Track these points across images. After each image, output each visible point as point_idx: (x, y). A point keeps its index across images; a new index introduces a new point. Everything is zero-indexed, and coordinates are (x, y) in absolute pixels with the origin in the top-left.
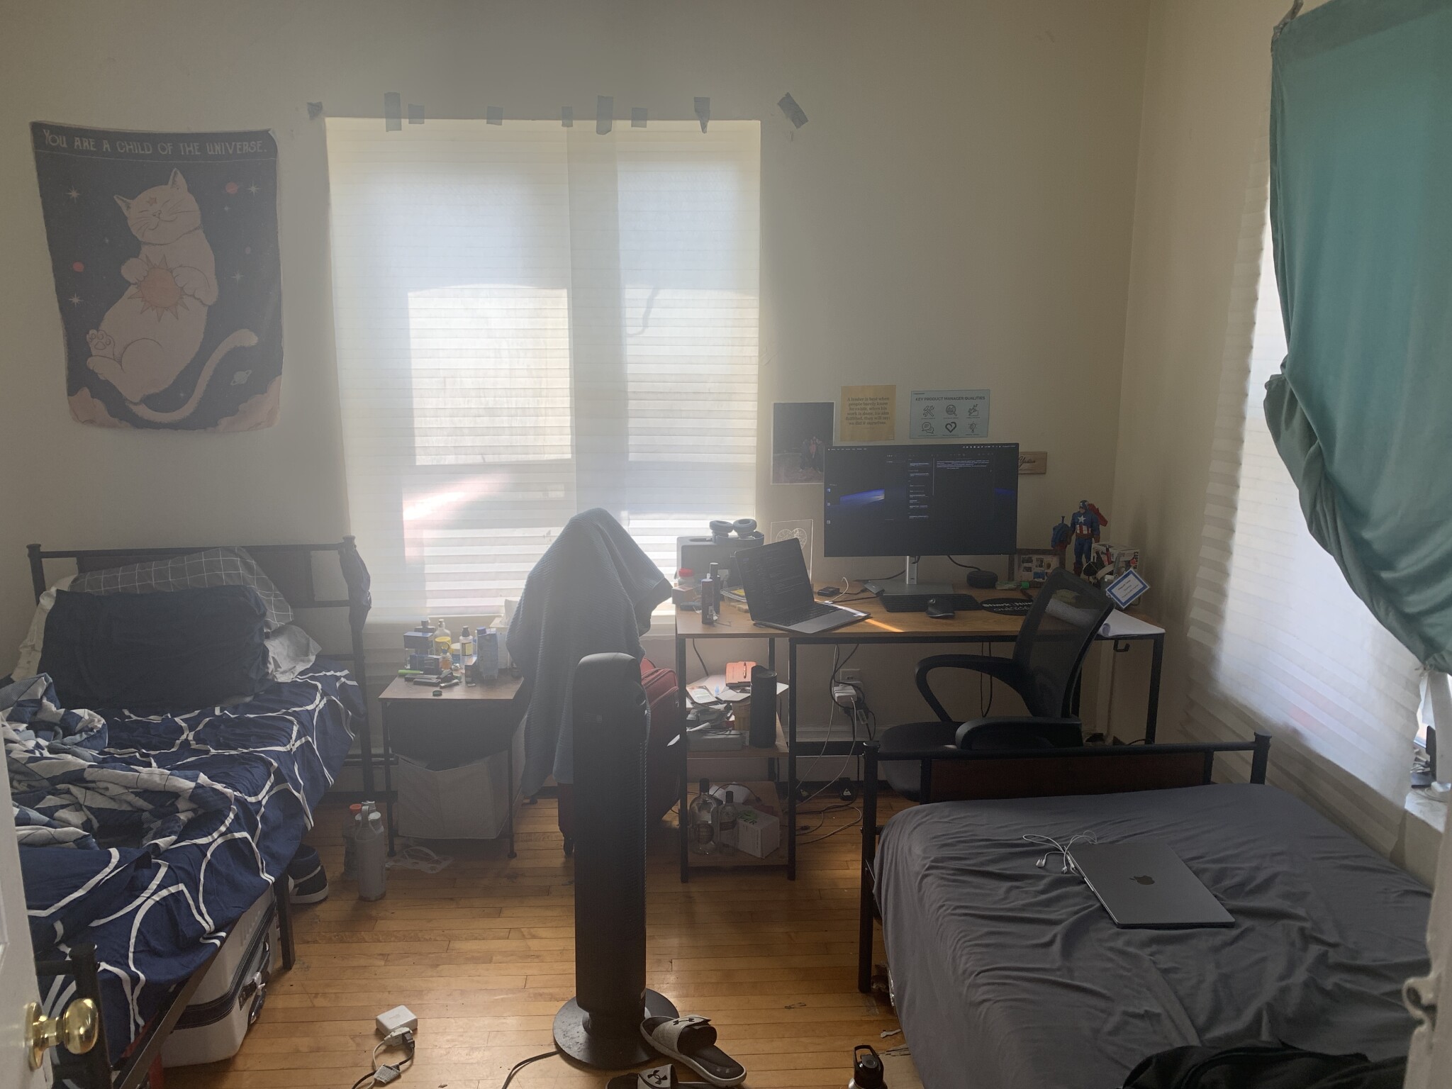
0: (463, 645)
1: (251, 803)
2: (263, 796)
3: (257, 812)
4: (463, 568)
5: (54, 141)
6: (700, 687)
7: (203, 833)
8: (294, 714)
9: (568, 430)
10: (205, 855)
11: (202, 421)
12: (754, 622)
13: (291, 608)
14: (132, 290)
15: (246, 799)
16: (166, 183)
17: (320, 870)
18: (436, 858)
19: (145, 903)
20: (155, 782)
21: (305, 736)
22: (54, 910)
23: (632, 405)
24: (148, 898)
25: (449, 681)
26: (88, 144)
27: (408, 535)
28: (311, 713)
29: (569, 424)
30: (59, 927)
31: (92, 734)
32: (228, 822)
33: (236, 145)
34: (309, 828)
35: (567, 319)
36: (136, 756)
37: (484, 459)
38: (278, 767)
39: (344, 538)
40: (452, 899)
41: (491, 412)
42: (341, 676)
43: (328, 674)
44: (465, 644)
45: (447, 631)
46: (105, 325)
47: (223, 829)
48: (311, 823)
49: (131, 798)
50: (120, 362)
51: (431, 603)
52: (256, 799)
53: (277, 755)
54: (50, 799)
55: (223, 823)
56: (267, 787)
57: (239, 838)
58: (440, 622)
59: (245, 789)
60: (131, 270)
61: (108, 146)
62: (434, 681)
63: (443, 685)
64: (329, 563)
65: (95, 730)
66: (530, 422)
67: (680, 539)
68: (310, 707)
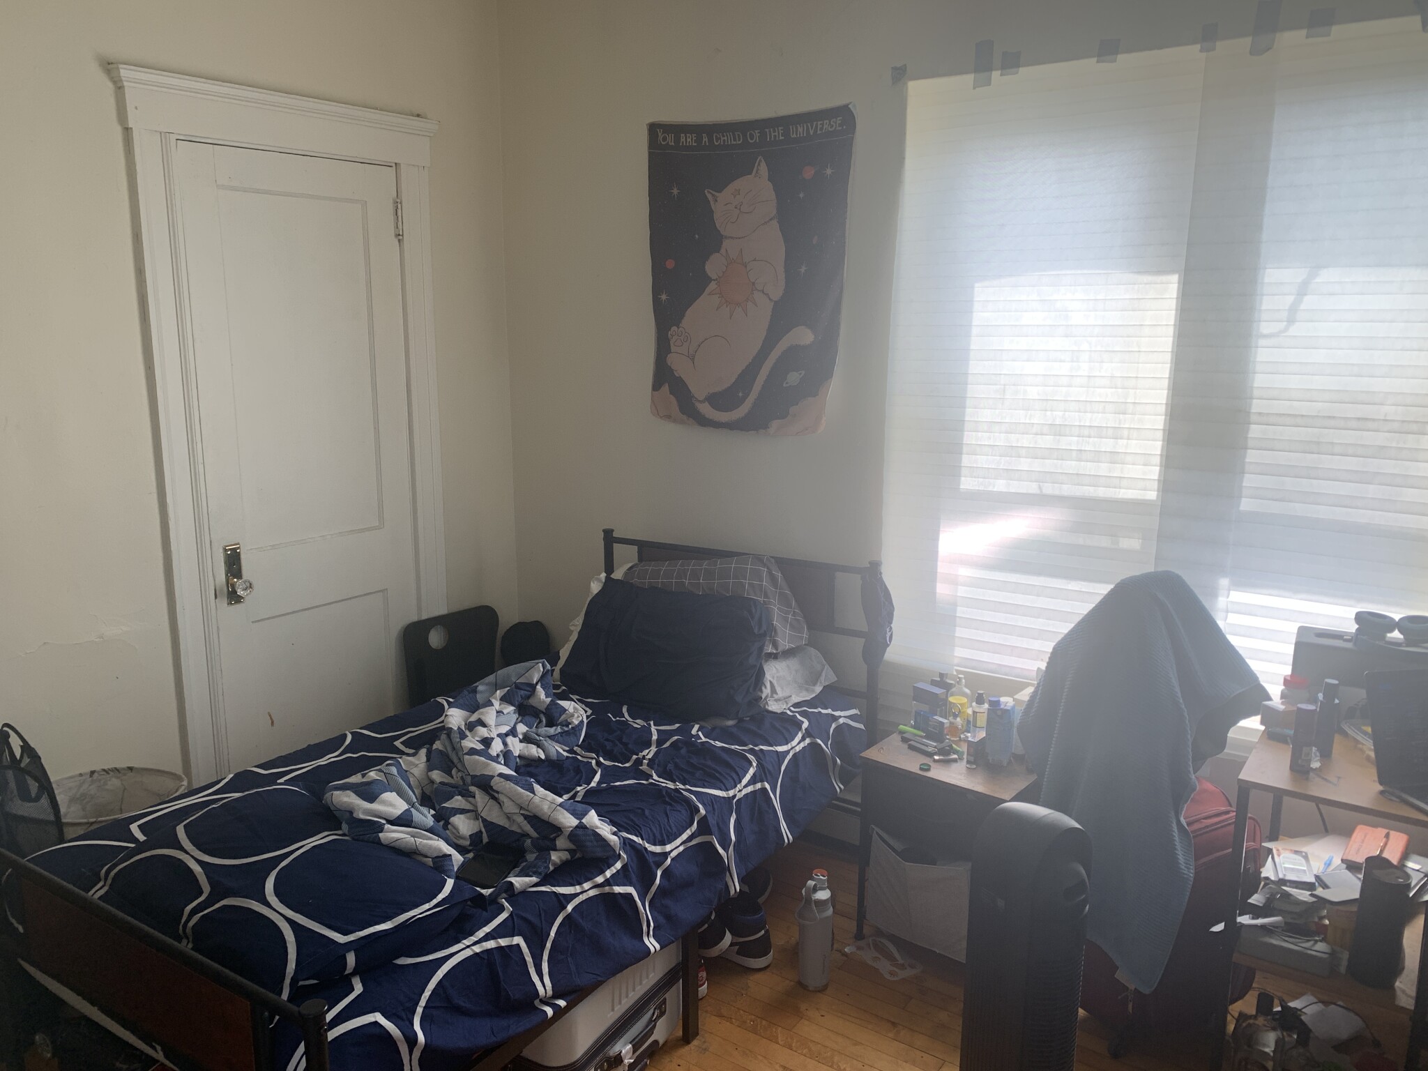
0: (974, 712)
1: (654, 854)
2: (675, 848)
3: (659, 865)
4: (1000, 618)
5: (665, 139)
6: (1296, 852)
7: (571, 881)
8: (759, 755)
9: (1157, 460)
10: (565, 907)
11: (753, 424)
12: (1381, 788)
13: (808, 629)
14: (713, 285)
15: (646, 849)
16: (751, 174)
17: (763, 935)
18: (901, 961)
19: (462, 951)
20: (542, 809)
21: (762, 781)
22: (353, 939)
23: (1255, 431)
24: (468, 947)
25: (947, 756)
26: (689, 140)
27: (942, 568)
28: (781, 756)
29: (1159, 452)
30: (351, 959)
31: (566, 729)
32: (608, 874)
33: (817, 125)
34: (732, 892)
35: (1174, 312)
36: (591, 762)
37: (1040, 488)
38: (705, 815)
39: (870, 563)
40: (894, 1024)
41: (1058, 430)
42: (840, 717)
43: (824, 711)
44: (977, 713)
45: (967, 691)
46: (685, 322)
47: (600, 879)
48: (736, 886)
49: (520, 819)
50: (693, 360)
51: (960, 652)
52: (662, 849)
53: (710, 801)
54: (457, 800)
55: (602, 872)
56: (685, 836)
57: (620, 893)
58: (959, 678)
59: (651, 835)
60: (713, 267)
61: (707, 139)
62: (930, 749)
63: (936, 757)
64: (849, 588)
65: (570, 726)
66: (1107, 445)
67: (1302, 630)
68: (780, 749)
